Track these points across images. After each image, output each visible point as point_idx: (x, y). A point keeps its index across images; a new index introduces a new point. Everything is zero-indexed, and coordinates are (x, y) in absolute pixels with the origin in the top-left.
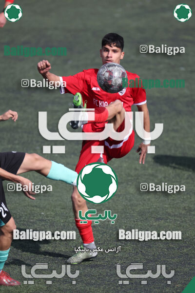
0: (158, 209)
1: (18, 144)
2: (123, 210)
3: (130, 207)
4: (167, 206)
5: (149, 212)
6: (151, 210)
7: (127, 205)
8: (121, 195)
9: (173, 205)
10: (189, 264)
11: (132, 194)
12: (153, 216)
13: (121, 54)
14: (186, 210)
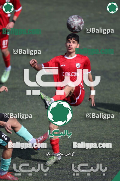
0: (98, 136)
1: (17, 98)
2: (78, 136)
3: (82, 135)
4: (103, 134)
5: (93, 137)
6: (94, 136)
7: (80, 133)
8: (77, 127)
9: (107, 133)
10: (116, 168)
11: (83, 127)
12: (95, 139)
13: (77, 45)
14: (114, 136)
